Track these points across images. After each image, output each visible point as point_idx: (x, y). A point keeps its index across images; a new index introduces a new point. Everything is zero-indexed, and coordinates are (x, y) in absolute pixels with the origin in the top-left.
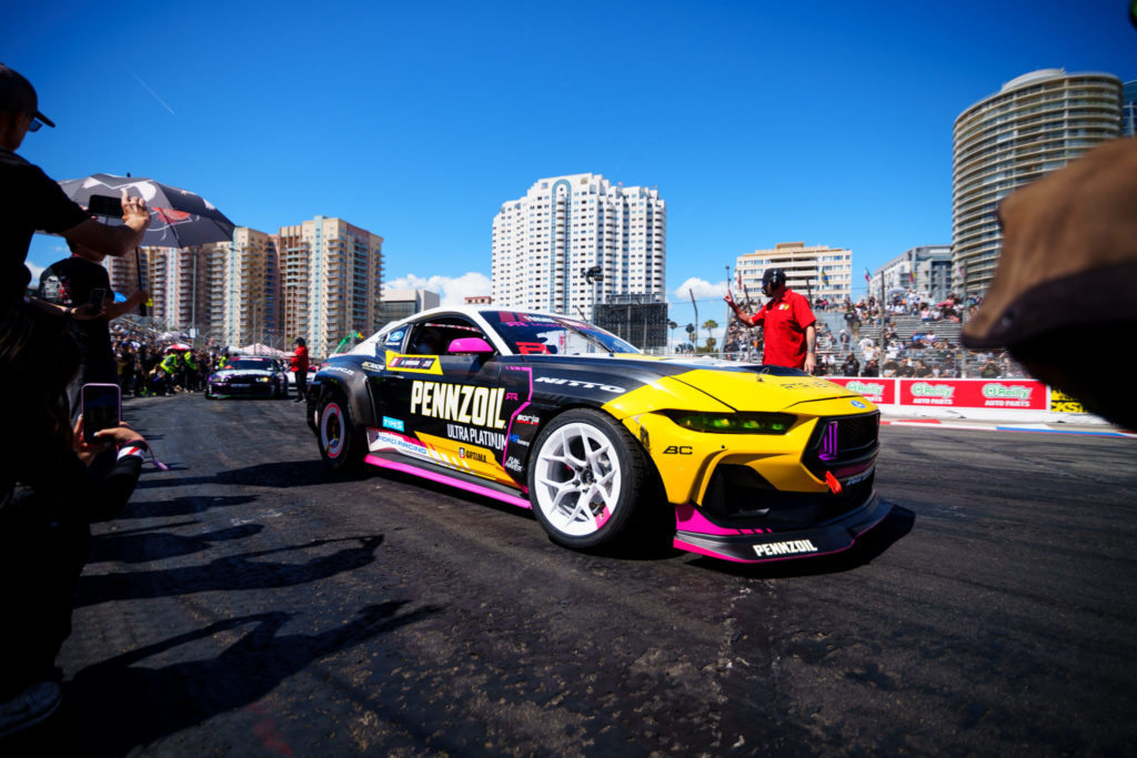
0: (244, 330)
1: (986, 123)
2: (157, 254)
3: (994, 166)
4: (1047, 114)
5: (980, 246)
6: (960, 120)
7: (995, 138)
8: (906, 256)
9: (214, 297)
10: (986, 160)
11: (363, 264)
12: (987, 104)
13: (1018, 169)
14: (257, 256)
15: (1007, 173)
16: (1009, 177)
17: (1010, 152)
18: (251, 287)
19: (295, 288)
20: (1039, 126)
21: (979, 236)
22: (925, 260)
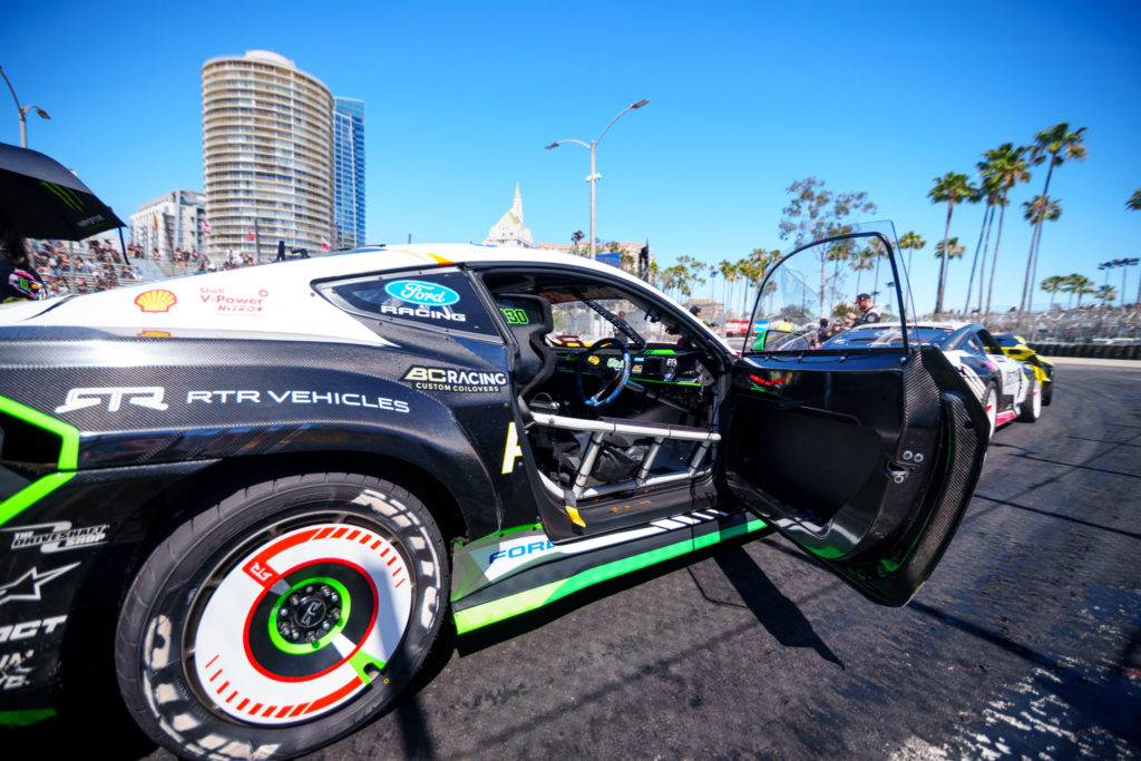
1: (229, 82)
3: (236, 127)
4: (278, 96)
5: (227, 201)
6: (210, 66)
7: (237, 100)
8: (170, 197)
10: (230, 118)
12: (230, 63)
13: (257, 137)
15: (248, 137)
16: (249, 142)
17: (249, 119)
20: (272, 104)
21: (226, 192)
22: (191, 205)
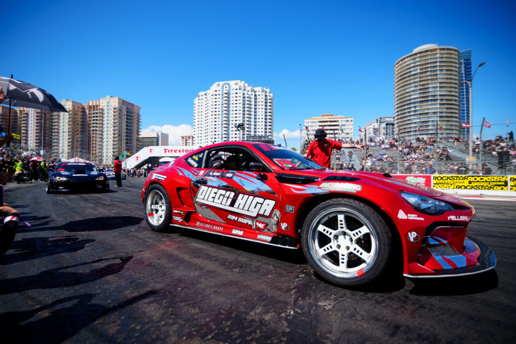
0: (70, 151)
1: (407, 65)
2: (23, 112)
3: (410, 84)
4: (431, 63)
5: (405, 117)
6: (397, 64)
7: (411, 72)
8: (375, 121)
9: (54, 134)
10: (407, 81)
11: (131, 120)
12: (408, 57)
13: (420, 85)
14: (76, 114)
15: (415, 86)
16: (416, 88)
17: (417, 78)
18: (73, 129)
19: (96, 130)
20: (428, 68)
21: (405, 113)
22: (383, 123)
